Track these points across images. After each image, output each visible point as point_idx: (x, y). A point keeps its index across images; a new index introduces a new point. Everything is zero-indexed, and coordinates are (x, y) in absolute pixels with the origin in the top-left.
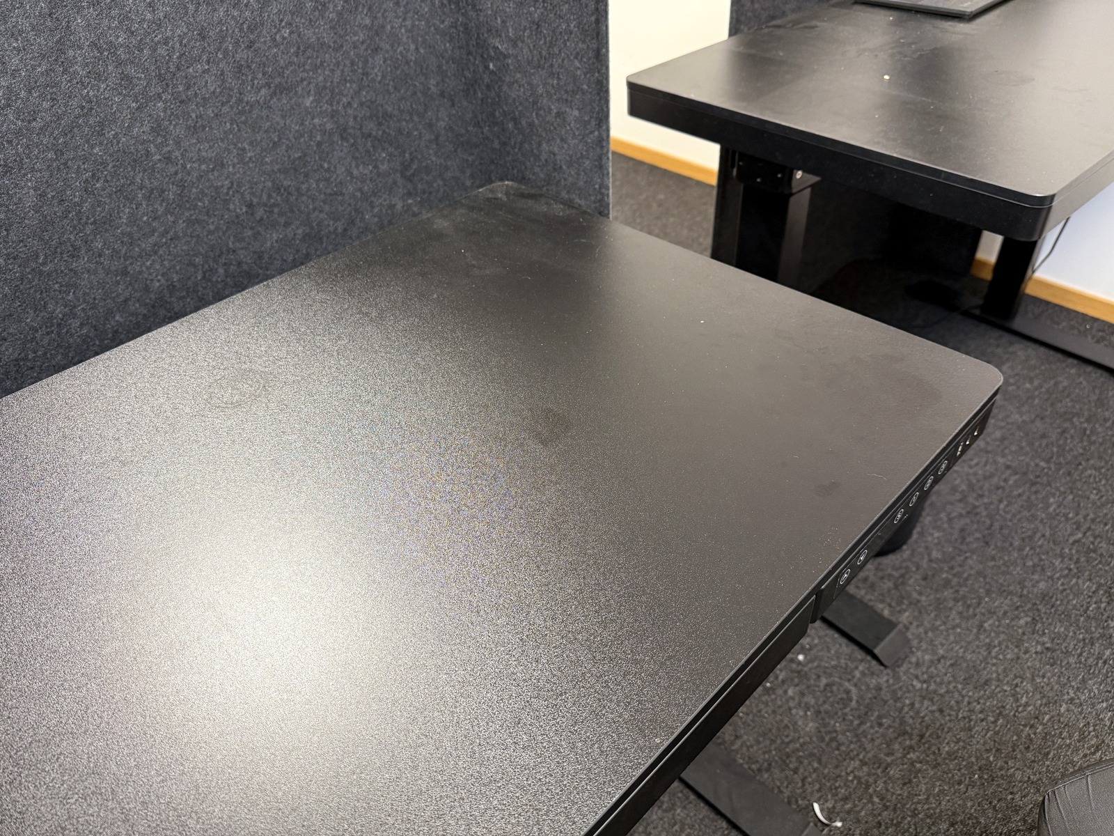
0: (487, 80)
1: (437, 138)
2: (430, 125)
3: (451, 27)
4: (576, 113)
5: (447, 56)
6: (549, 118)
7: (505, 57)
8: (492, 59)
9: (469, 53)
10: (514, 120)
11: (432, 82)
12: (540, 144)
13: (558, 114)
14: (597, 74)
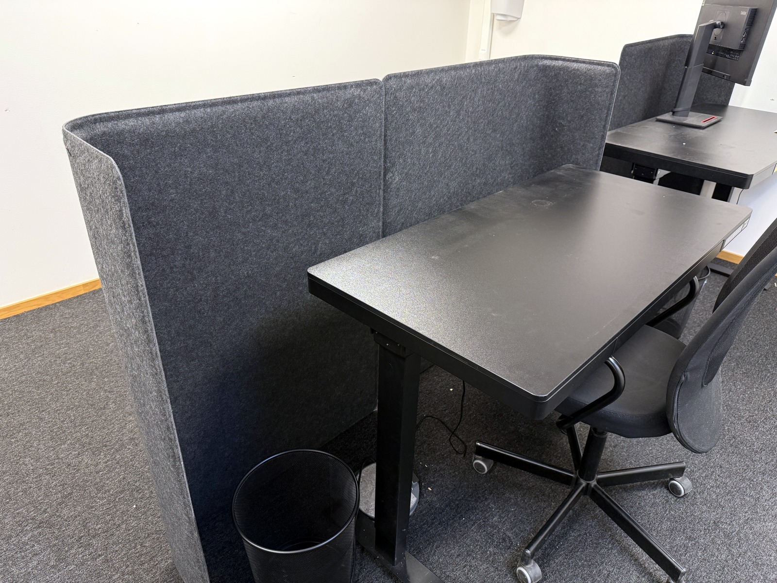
0: (552, 133)
1: (524, 153)
2: (523, 149)
3: (542, 115)
4: (591, 145)
5: (537, 125)
6: (579, 147)
7: (564, 126)
8: (557, 127)
9: (547, 125)
10: (562, 147)
11: (529, 134)
12: (571, 156)
13: (583, 146)
14: (602, 133)
